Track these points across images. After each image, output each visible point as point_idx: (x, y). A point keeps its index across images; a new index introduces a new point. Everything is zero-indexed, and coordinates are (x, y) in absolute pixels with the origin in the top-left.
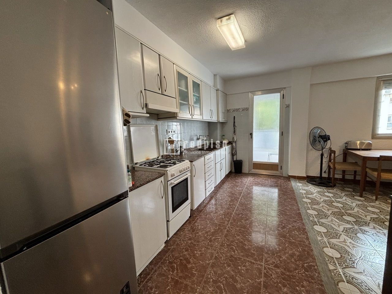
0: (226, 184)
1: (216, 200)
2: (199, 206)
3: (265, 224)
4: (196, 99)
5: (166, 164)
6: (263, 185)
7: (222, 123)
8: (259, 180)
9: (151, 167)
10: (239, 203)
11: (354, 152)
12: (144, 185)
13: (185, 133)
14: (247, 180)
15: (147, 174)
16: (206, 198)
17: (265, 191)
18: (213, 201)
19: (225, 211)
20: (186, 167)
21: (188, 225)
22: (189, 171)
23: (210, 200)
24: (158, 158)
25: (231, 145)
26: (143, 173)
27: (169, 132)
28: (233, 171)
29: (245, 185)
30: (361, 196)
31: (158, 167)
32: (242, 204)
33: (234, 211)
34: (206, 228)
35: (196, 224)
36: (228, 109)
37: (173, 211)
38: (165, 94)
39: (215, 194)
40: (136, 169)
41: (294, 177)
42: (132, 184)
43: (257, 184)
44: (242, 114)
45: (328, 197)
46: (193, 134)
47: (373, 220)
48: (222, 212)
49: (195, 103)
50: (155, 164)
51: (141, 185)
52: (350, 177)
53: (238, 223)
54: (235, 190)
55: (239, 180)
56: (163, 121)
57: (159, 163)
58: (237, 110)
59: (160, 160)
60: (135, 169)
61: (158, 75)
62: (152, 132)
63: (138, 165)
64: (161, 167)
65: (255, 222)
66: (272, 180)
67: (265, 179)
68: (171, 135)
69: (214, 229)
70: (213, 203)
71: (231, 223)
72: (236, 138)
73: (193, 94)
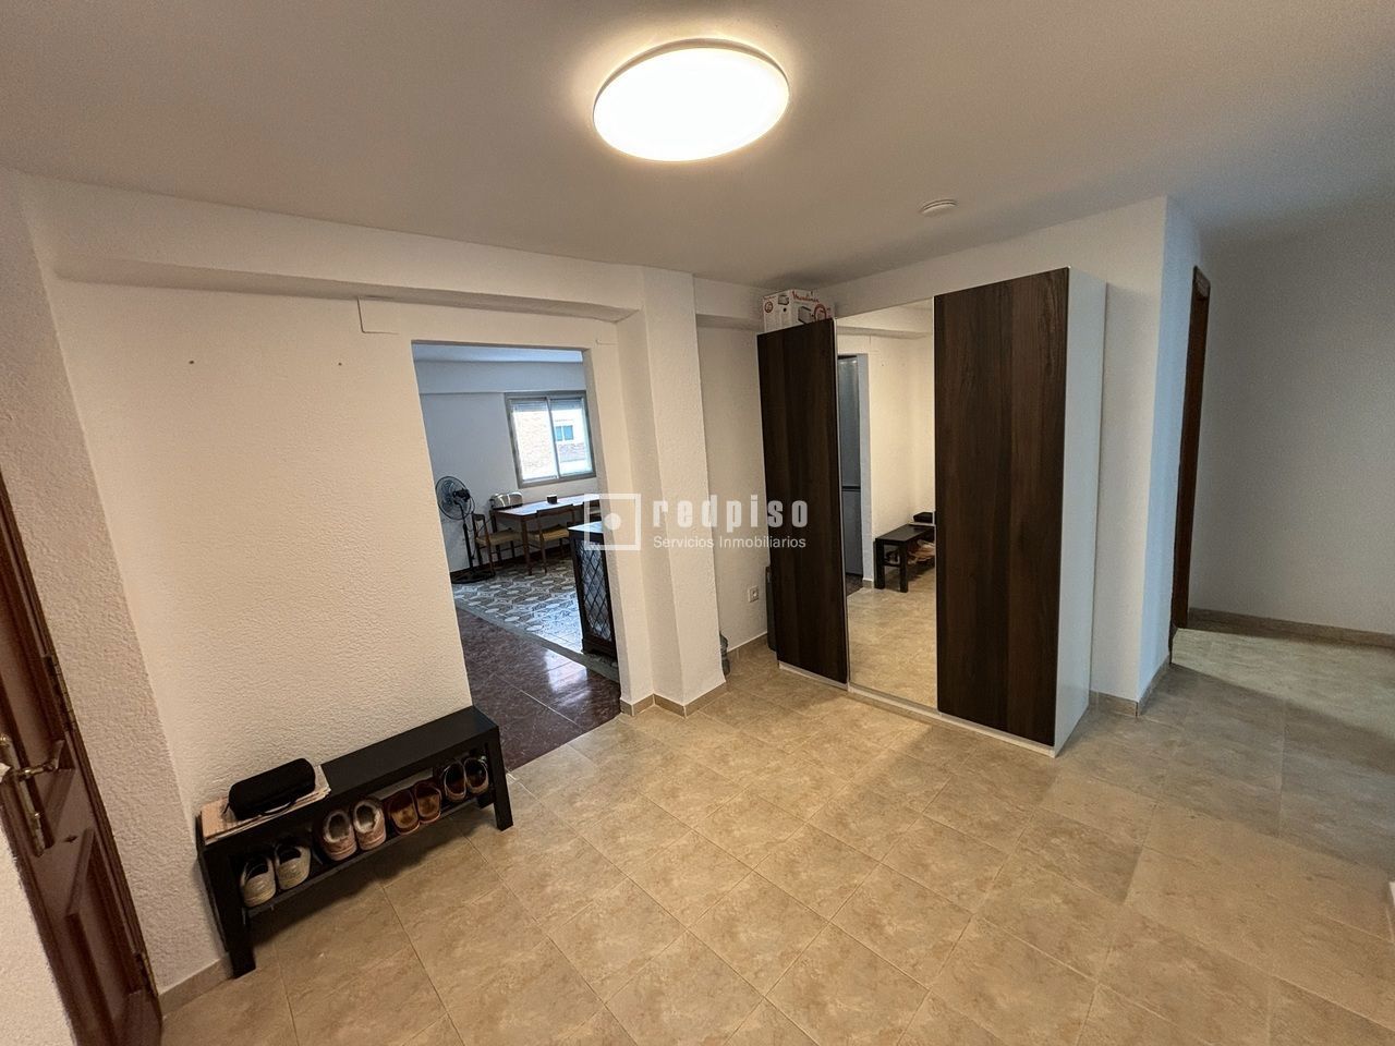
11: (506, 511)
30: (530, 575)
45: (497, 589)
47: (552, 590)
52: (506, 555)
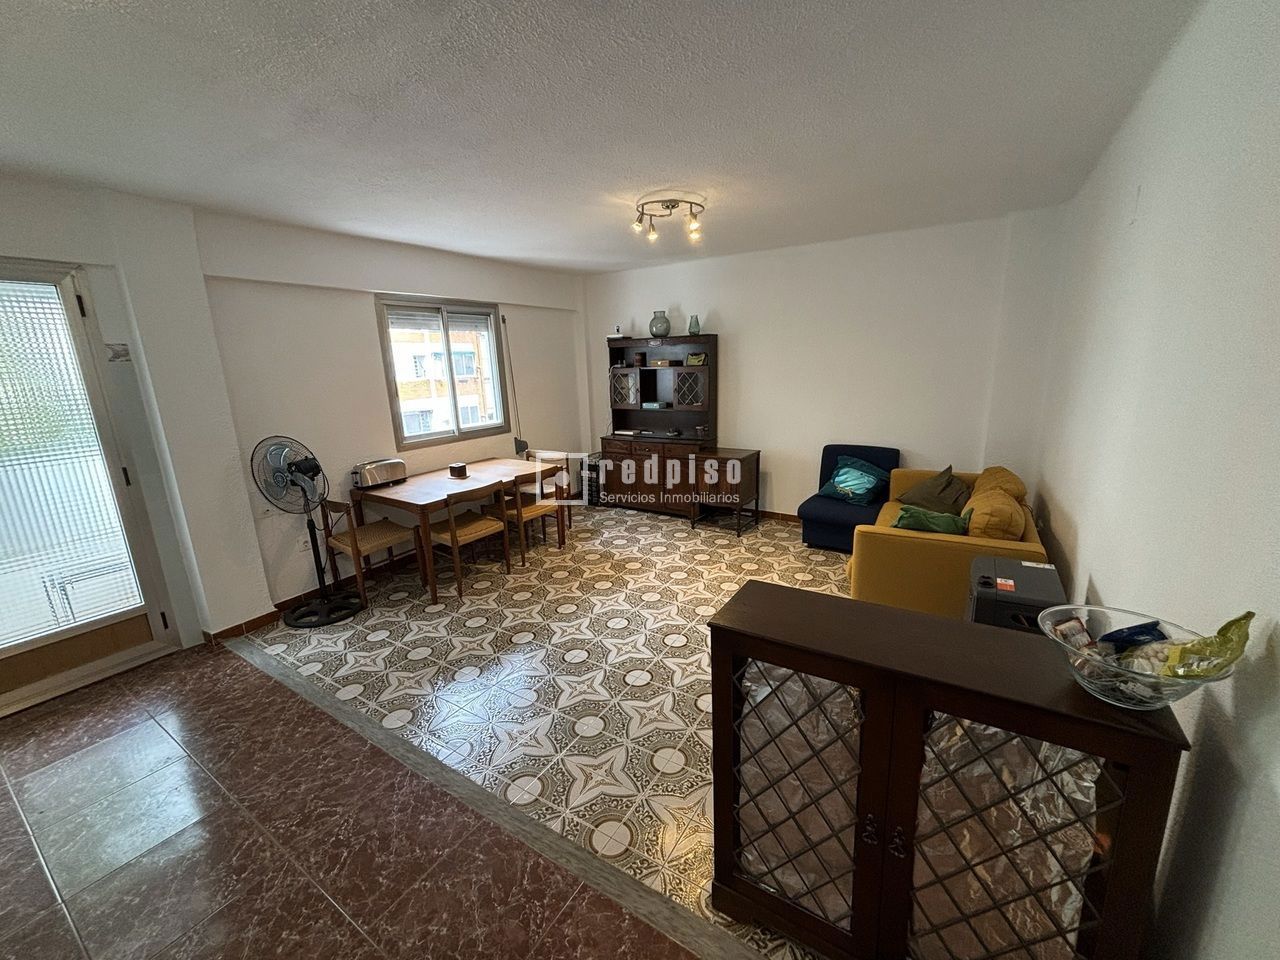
11: (378, 494)
30: (435, 601)
41: (236, 632)
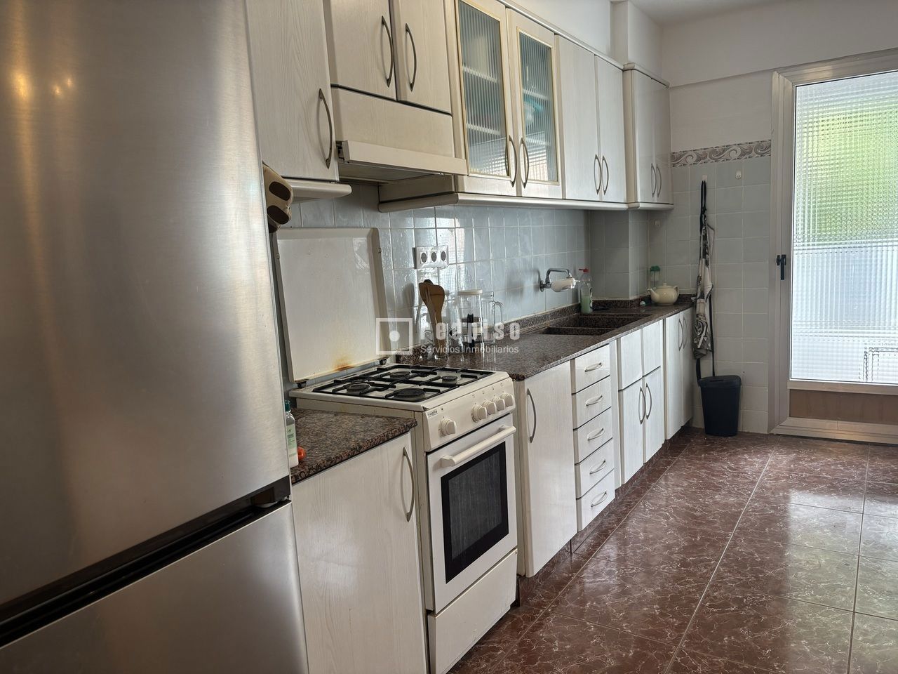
0: (666, 477)
1: (623, 544)
2: (553, 563)
3: (844, 648)
4: (536, 114)
5: (417, 387)
6: (835, 487)
7: (649, 215)
8: (818, 463)
9: (360, 396)
10: (727, 556)
12: (342, 461)
13: (487, 261)
14: (764, 463)
15: (348, 422)
16: (580, 533)
17: (847, 509)
18: (610, 549)
19: (663, 587)
20: (497, 398)
21: (507, 636)
22: (511, 415)
23: (597, 545)
24: (381, 363)
25: (688, 311)
26: (332, 418)
27: (424, 258)
28: (700, 423)
29: (753, 483)
31: (386, 398)
32: (738, 564)
33: (700, 589)
34: (582, 651)
35: (542, 634)
36: (676, 148)
37: (450, 575)
38: (409, 100)
39: (619, 521)
40: (300, 404)
42: (296, 457)
43: (811, 483)
44: (739, 174)
46: (519, 265)
48: (649, 591)
49: (532, 129)
50: (373, 384)
51: (332, 463)
53: (722, 640)
54: (707, 506)
55: (724, 465)
56: (398, 212)
57: (388, 383)
58: (717, 154)
59: (391, 371)
60: (298, 407)
61: (383, 22)
62: (359, 259)
63: (307, 391)
64: (399, 395)
65: (800, 637)
66: (881, 464)
67: (845, 459)
68: (431, 270)
69: (619, 658)
70: (612, 555)
71: (689, 636)
72: (712, 281)
73: (524, 95)
